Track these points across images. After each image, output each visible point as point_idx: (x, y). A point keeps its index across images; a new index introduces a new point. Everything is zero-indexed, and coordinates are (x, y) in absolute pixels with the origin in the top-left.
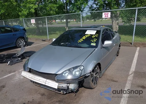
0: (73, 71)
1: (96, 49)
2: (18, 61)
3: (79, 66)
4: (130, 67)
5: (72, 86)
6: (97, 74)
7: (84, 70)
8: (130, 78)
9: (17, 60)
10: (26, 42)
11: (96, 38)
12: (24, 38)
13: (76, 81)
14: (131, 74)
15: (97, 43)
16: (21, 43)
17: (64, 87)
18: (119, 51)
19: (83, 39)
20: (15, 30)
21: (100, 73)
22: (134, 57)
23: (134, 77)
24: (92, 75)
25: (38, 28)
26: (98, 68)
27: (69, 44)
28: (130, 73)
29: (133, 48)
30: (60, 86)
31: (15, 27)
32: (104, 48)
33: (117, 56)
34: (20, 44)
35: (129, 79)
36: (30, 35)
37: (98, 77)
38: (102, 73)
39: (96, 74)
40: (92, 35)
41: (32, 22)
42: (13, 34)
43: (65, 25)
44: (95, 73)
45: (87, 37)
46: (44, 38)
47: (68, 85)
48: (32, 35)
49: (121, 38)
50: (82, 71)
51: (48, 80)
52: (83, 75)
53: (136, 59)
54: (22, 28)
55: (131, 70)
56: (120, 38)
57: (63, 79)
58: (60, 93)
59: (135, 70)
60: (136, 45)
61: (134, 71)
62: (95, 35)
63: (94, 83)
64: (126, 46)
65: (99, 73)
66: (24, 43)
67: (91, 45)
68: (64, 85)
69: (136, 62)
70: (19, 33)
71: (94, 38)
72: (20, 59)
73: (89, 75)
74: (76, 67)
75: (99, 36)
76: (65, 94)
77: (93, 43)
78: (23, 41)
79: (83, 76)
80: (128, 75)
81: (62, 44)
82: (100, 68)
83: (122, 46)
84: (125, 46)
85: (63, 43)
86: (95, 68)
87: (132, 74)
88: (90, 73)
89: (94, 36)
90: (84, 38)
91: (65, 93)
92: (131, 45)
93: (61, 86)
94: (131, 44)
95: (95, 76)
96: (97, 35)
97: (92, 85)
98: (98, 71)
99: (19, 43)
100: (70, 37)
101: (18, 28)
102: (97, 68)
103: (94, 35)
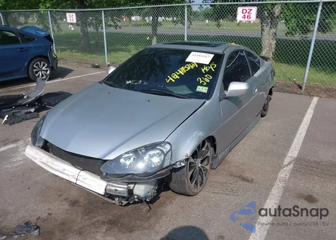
0: (145, 153)
1: (208, 102)
2: (28, 116)
3: (159, 144)
4: (287, 147)
5: (140, 190)
6: (206, 162)
7: (170, 153)
8: (284, 173)
9: (26, 113)
10: (52, 69)
11: (210, 72)
12: (47, 58)
13: (148, 179)
14: (287, 165)
15: (211, 86)
16: (41, 70)
17: (120, 192)
18: (267, 104)
19: (180, 75)
20: (25, 37)
21: (214, 158)
22: (301, 121)
23: (293, 172)
24: (191, 166)
25: (86, 34)
26: (209, 146)
27: (145, 83)
28: (287, 160)
29: (304, 98)
30: (110, 188)
31: (27, 30)
32: (227, 98)
33: (262, 116)
34: (36, 72)
35: (282, 176)
36: (64, 50)
37: (208, 167)
38: (220, 157)
39: (202, 162)
40: (201, 65)
41: (68, 21)
42: (22, 48)
43: (149, 30)
44: (200, 159)
45: (189, 69)
46: (96, 59)
47: (132, 186)
48: (71, 50)
49: (274, 75)
50: (165, 155)
51: (83, 173)
52: (169, 166)
53: (306, 127)
54: (43, 33)
55: (289, 154)
56: (273, 73)
57: (118, 173)
58: (114, 202)
59: (299, 154)
60: (311, 91)
61: (296, 156)
62: (209, 65)
63: (196, 183)
64: (288, 92)
65: (210, 158)
66: (47, 71)
67: (197, 90)
68: (121, 188)
69: (304, 134)
70: (34, 47)
71: (206, 73)
72: (32, 110)
73: (183, 164)
74: (153, 146)
75: (217, 70)
76: (124, 206)
77: (202, 85)
78: (44, 65)
79: (167, 167)
80: (280, 167)
81: (128, 82)
82: (214, 147)
83: (279, 91)
84: (284, 92)
85: (130, 82)
86: (200, 147)
87: (289, 164)
88: (187, 160)
89: (206, 68)
90: (182, 71)
91: (125, 202)
92: (299, 90)
93: (114, 188)
94: (301, 87)
95: (200, 165)
96: (213, 66)
97: (190, 186)
98: (209, 154)
99: (35, 70)
100: (158, 63)
101: (33, 32)
102: (207, 148)
103: (206, 65)
